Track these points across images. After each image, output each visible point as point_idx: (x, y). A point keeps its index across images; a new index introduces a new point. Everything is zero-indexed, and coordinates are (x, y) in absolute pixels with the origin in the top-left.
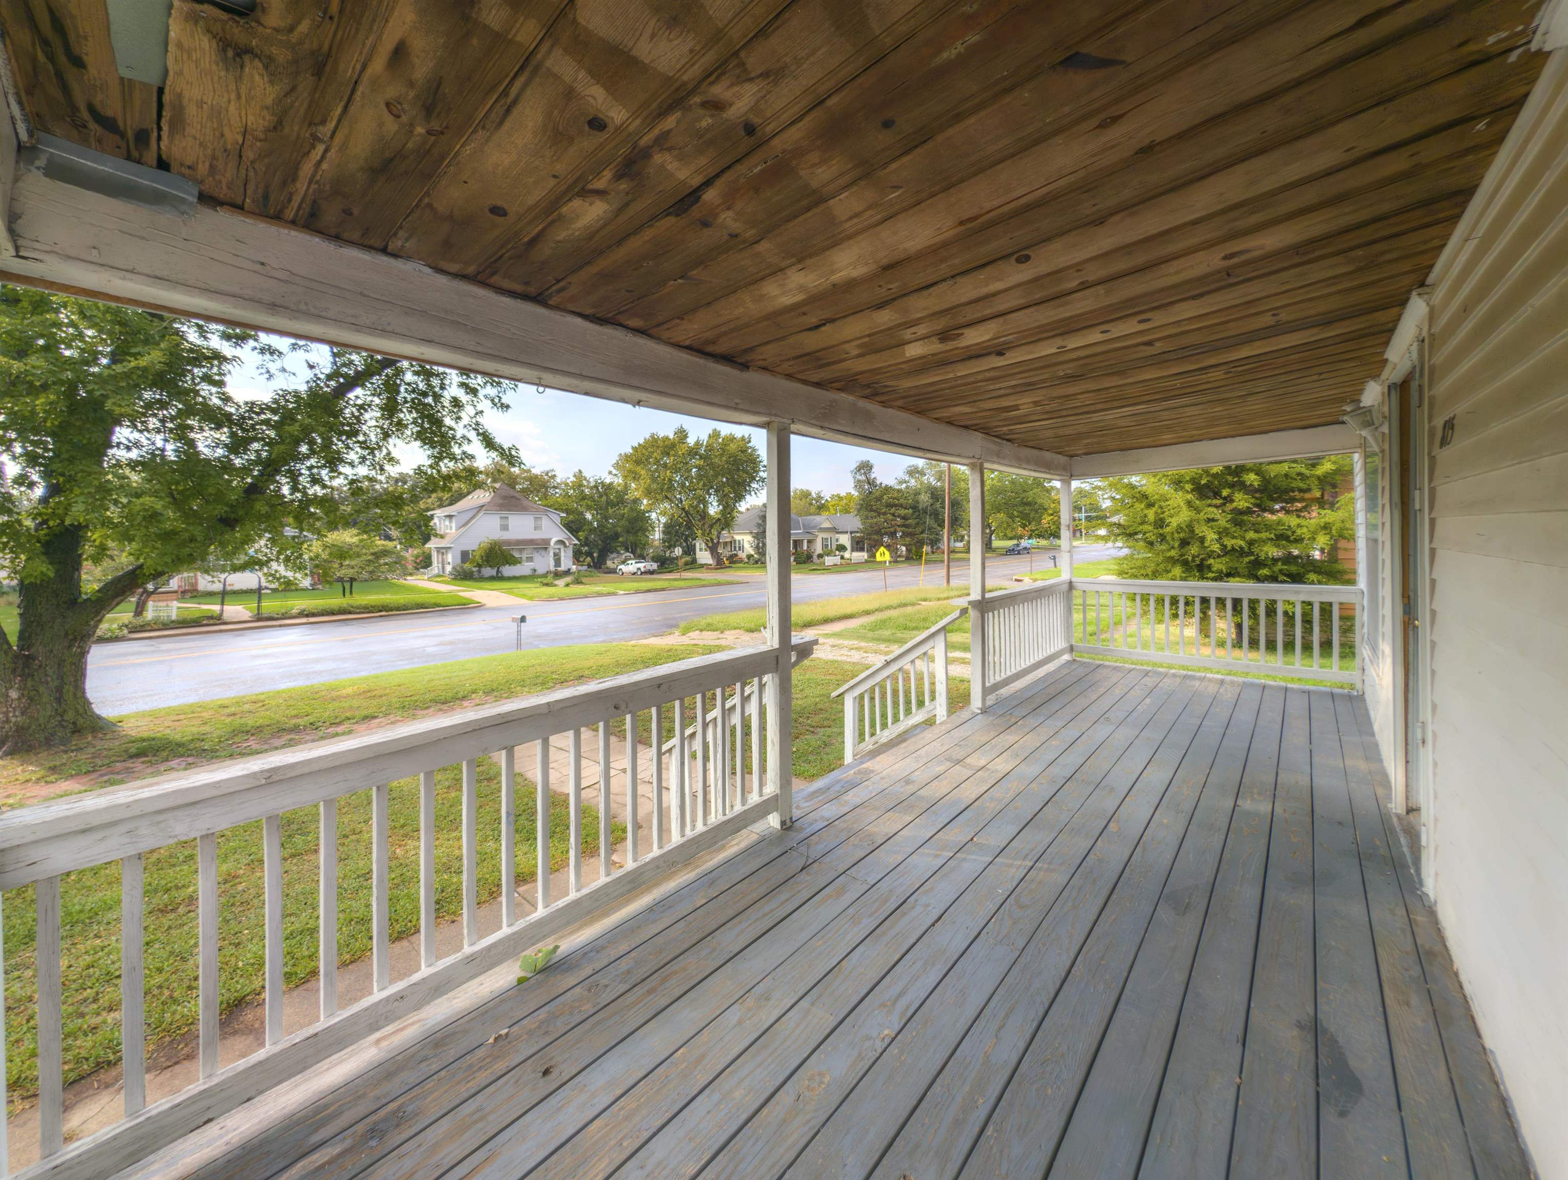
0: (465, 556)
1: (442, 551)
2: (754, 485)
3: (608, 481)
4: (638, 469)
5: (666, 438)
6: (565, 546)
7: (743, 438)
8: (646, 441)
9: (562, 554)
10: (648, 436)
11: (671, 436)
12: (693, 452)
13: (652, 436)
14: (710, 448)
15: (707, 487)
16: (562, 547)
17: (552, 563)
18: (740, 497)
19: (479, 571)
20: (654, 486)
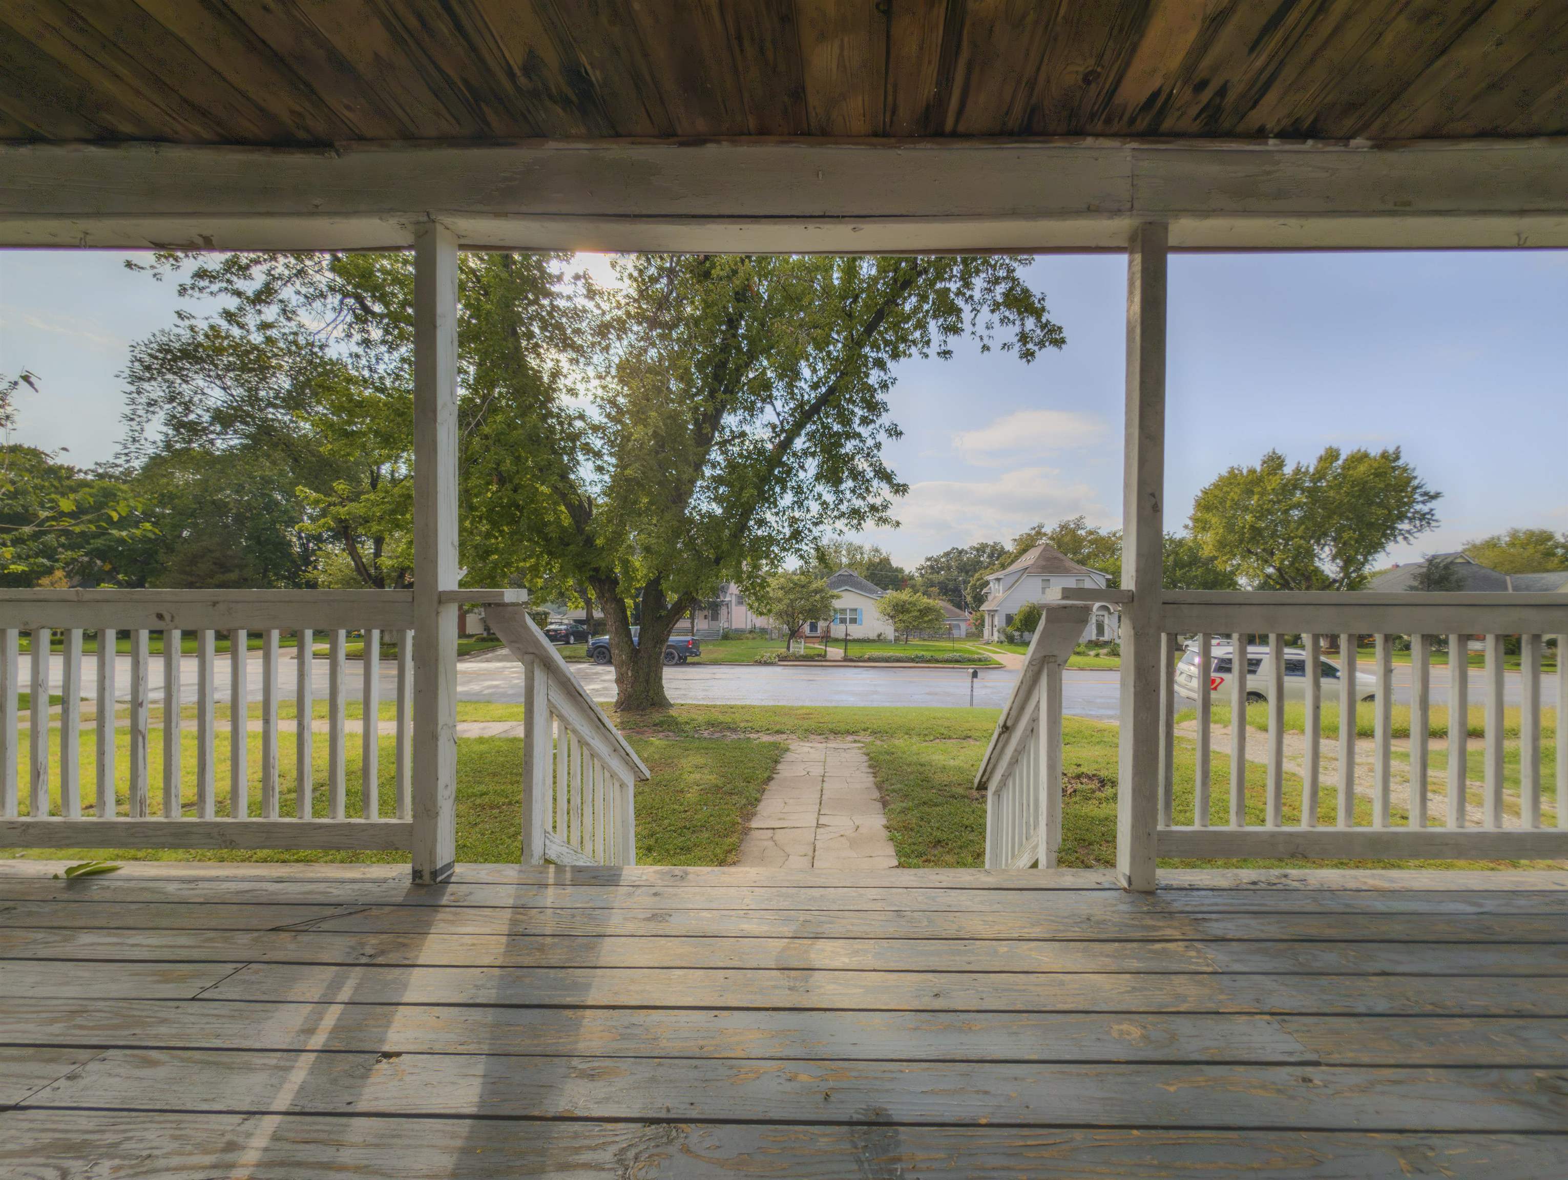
0: (1009, 619)
1: (992, 613)
2: (1405, 526)
3: (1178, 536)
4: (1208, 516)
5: (1252, 471)
6: (1110, 613)
7: (1384, 455)
8: (1221, 478)
9: (1106, 621)
10: (1224, 472)
11: (1258, 469)
12: (1294, 484)
13: (1232, 471)
14: (1319, 475)
15: (1320, 535)
16: (1106, 613)
17: (1094, 632)
18: (1375, 547)
19: (1021, 636)
20: (1231, 538)
